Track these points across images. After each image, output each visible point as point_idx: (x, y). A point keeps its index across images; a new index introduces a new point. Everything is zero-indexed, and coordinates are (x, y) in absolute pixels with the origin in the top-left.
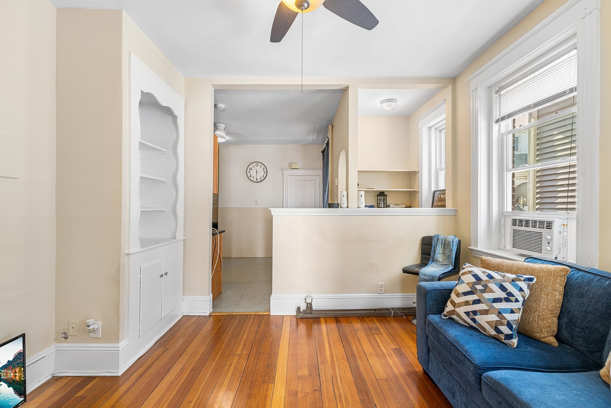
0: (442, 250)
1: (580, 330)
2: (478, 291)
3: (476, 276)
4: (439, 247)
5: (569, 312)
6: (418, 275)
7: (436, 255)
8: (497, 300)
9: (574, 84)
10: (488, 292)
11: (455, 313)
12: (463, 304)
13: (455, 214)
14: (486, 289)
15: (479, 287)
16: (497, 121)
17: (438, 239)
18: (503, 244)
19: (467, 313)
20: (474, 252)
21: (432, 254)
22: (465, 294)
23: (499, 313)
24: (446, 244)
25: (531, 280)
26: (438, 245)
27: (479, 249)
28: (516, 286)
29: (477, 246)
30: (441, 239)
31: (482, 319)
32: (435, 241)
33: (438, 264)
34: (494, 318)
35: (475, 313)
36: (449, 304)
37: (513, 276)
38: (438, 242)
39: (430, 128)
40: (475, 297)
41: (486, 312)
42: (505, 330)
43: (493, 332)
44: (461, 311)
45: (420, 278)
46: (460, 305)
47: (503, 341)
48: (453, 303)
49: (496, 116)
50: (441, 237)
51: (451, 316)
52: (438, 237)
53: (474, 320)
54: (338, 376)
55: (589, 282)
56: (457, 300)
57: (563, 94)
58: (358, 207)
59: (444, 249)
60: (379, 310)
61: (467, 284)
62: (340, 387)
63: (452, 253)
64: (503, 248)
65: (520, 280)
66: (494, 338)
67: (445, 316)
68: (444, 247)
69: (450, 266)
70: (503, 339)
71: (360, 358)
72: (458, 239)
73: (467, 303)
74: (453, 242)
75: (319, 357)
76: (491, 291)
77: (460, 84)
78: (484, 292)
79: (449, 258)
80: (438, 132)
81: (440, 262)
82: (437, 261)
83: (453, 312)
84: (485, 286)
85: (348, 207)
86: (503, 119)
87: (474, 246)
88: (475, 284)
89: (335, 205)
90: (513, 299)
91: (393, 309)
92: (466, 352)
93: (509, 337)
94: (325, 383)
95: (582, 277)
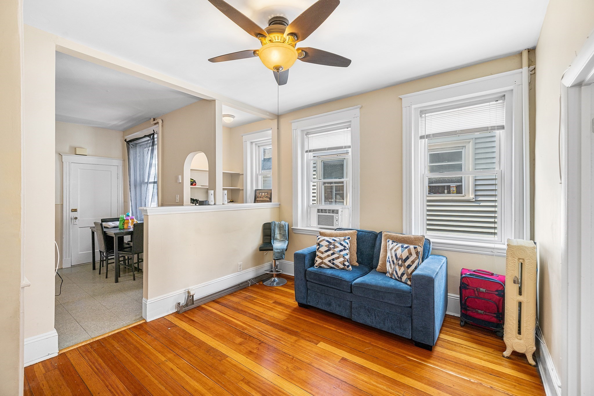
0: (279, 232)
1: (365, 256)
2: (332, 248)
3: (327, 241)
4: (277, 229)
5: (360, 250)
6: (273, 250)
7: (275, 235)
8: (341, 251)
9: (349, 144)
10: (336, 248)
11: (323, 263)
12: (327, 257)
13: (279, 207)
14: (335, 246)
15: (332, 246)
16: (307, 152)
17: (275, 224)
18: (309, 223)
19: (330, 261)
20: (296, 230)
21: (272, 235)
22: (326, 251)
23: (343, 256)
24: (281, 227)
25: (349, 238)
26: (276, 228)
27: (299, 228)
28: (345, 242)
29: (297, 226)
30: (277, 224)
31: (337, 262)
32: (273, 226)
33: (277, 241)
34: (342, 259)
35: (333, 260)
36: (317, 258)
37: (343, 238)
38: (276, 226)
39: (252, 143)
40: (331, 252)
41: (338, 258)
42: (347, 263)
43: (342, 266)
44: (326, 261)
45: (275, 251)
46: (325, 258)
47: (347, 269)
48: (320, 258)
49: (306, 149)
50: (277, 223)
51: (321, 265)
52: (275, 223)
53: (333, 264)
54: (263, 330)
55: (365, 235)
56: (323, 256)
57: (341, 148)
58: (223, 204)
59: (280, 231)
60: (242, 283)
61: (325, 246)
62: (270, 334)
63: (286, 233)
64: (309, 226)
65: (346, 239)
66: (343, 269)
67: (317, 266)
68: (280, 229)
69: (286, 241)
70: (346, 268)
71: (262, 315)
72: (288, 223)
73: (328, 256)
74: (285, 225)
75: (236, 328)
76: (338, 247)
77: (282, 121)
78: (335, 248)
79: (284, 236)
80: (257, 147)
81: (278, 239)
82: (276, 239)
83: (322, 263)
84: (334, 245)
85: (215, 204)
86: (310, 151)
87: (295, 226)
88: (329, 245)
89: (205, 203)
90: (346, 248)
91: (249, 280)
92: (341, 278)
93: (348, 266)
94: (260, 338)
95: (362, 234)
